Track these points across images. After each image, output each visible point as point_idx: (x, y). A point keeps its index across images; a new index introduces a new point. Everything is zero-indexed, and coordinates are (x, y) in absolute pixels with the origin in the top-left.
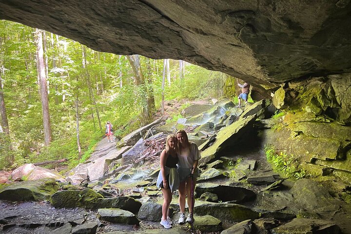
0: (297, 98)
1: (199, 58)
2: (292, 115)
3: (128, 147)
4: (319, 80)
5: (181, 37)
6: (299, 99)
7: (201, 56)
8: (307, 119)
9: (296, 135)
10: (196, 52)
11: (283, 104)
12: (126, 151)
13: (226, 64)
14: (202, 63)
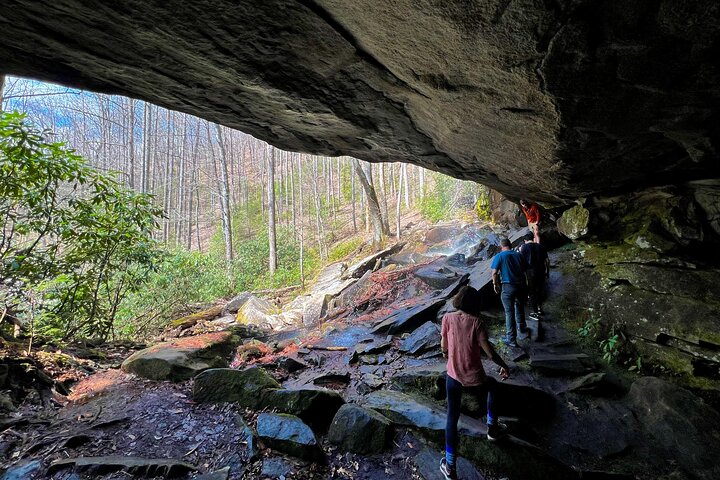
0: (612, 223)
1: (441, 158)
2: (601, 250)
3: (353, 280)
4: (663, 191)
5: (409, 117)
6: (616, 224)
7: (445, 155)
8: (638, 260)
9: (613, 285)
10: (437, 147)
11: (585, 232)
12: (350, 285)
13: (486, 166)
14: (446, 166)
